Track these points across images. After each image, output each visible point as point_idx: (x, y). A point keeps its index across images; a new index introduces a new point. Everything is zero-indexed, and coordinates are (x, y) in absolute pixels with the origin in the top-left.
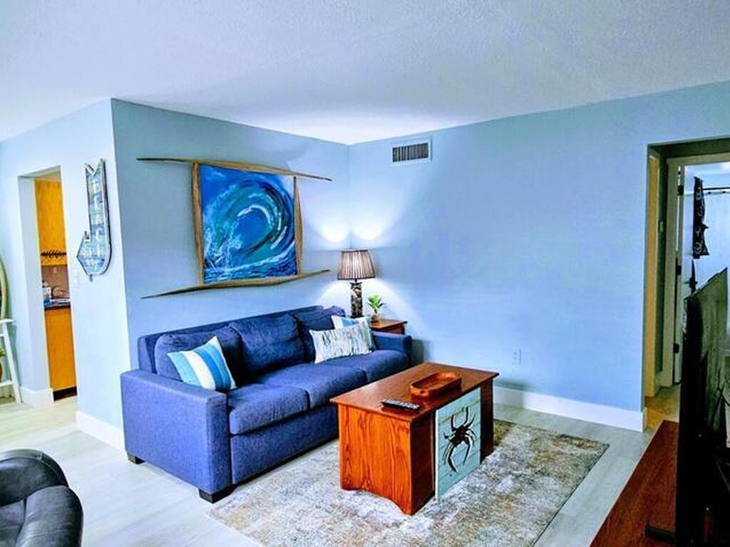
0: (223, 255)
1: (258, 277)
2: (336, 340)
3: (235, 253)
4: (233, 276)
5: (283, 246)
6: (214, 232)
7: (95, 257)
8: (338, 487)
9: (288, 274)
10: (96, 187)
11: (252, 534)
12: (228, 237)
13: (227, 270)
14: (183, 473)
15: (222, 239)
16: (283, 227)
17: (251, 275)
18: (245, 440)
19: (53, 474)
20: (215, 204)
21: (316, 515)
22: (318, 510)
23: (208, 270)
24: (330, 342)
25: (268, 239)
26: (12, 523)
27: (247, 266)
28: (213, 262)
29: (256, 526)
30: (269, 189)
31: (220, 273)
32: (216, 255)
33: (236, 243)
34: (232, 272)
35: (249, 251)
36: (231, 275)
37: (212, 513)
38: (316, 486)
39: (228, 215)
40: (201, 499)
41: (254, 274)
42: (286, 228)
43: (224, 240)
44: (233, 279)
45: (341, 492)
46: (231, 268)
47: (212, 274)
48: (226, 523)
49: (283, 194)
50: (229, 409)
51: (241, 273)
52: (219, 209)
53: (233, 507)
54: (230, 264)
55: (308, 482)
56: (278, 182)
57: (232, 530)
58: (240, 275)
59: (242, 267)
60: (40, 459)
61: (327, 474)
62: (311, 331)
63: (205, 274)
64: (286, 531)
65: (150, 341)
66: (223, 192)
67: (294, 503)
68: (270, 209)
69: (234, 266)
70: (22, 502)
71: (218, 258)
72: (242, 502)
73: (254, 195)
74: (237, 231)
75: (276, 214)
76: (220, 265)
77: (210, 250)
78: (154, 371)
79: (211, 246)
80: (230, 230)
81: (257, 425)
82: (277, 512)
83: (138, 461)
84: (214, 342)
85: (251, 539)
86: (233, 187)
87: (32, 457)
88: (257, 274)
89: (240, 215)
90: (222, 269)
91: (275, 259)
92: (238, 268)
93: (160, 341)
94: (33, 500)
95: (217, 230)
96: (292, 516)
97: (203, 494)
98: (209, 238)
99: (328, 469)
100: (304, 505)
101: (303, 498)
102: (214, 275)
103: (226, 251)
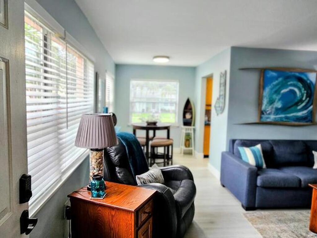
0: (271, 110)
1: (288, 121)
3: (277, 109)
5: (305, 108)
6: (268, 100)
8: (308, 229)
9: (307, 122)
11: (257, 228)
12: (274, 102)
13: (272, 117)
15: (271, 102)
16: (306, 98)
17: (284, 120)
19: (190, 176)
20: (270, 87)
21: (291, 235)
22: (292, 233)
23: (263, 116)
25: (297, 104)
27: (283, 116)
28: (266, 112)
29: (261, 226)
30: (300, 80)
31: (268, 118)
32: (268, 110)
33: (279, 105)
34: (275, 118)
35: (284, 109)
37: (244, 214)
38: (296, 224)
39: (276, 92)
40: (242, 208)
41: (286, 120)
42: (308, 99)
45: (308, 232)
46: (274, 116)
47: (264, 118)
48: (248, 220)
49: (308, 82)
50: (258, 175)
51: (279, 118)
52: (271, 89)
53: (254, 215)
54: (274, 114)
55: (293, 220)
56: (306, 76)
57: (250, 224)
59: (280, 116)
60: (187, 170)
61: (305, 222)
63: (261, 118)
64: (273, 234)
65: (233, 141)
66: (275, 82)
67: (281, 226)
68: (300, 90)
69: (276, 115)
70: (180, 181)
71: (268, 111)
72: (258, 216)
73: (291, 83)
74: (279, 100)
75: (303, 92)
76: (269, 114)
77: (265, 107)
79: (266, 105)
80: (276, 99)
81: (270, 186)
82: (272, 226)
83: (224, 186)
84: (259, 146)
85: (256, 230)
86: (280, 79)
87: (185, 169)
89: (282, 92)
90: (269, 116)
91: (300, 114)
92: (278, 116)
93: (237, 142)
95: (270, 99)
96: (278, 230)
97: (243, 206)
98: (265, 101)
99: (306, 219)
100: (285, 228)
101: (287, 225)
103: (273, 108)
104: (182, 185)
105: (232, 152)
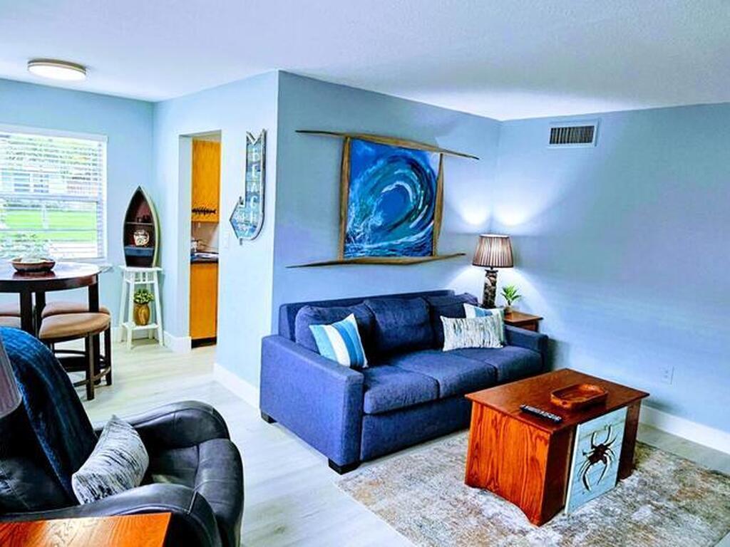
0: (364, 231)
1: (395, 255)
2: (467, 329)
3: (376, 229)
4: (371, 253)
5: (421, 226)
6: (358, 208)
7: (247, 223)
8: (462, 483)
9: (424, 255)
10: (256, 156)
11: (379, 512)
12: (370, 213)
13: (366, 246)
14: (314, 440)
15: (365, 215)
16: (423, 206)
17: (388, 253)
18: (376, 421)
19: (221, 429)
20: (362, 179)
21: (441, 506)
22: (442, 501)
23: (348, 245)
24: (461, 331)
25: (408, 218)
26: (190, 464)
27: (385, 244)
28: (354, 238)
29: (383, 504)
30: (415, 166)
31: (359, 249)
32: (357, 231)
33: (377, 220)
34: (370, 249)
35: (388, 229)
36: (370, 251)
37: (341, 484)
38: (440, 477)
39: (372, 191)
40: (330, 469)
41: (391, 253)
42: (426, 207)
43: (367, 216)
44: (370, 256)
45: (465, 488)
46: (370, 244)
47: (352, 249)
48: (354, 496)
49: (428, 171)
50: (365, 388)
51: (378, 250)
52: (365, 184)
53: (360, 482)
54: (369, 240)
55: (432, 470)
56: (425, 160)
57: (360, 504)
58: (377, 252)
59: (380, 245)
60: (211, 413)
61: (450, 467)
62: (441, 317)
63: (345, 249)
64: (411, 515)
65: (292, 310)
66: (371, 167)
67: (418, 490)
68: (415, 191)
69: (373, 243)
70: (195, 447)
71: (358, 234)
72: (368, 479)
73: (400, 171)
74: (379, 208)
75: (419, 192)
76: (360, 241)
77: (353, 224)
78: (293, 339)
79: (354, 221)
80: (373, 206)
81: (389, 408)
82: (402, 496)
83: (271, 421)
84: (351, 319)
85: (378, 517)
86: (381, 162)
87: (205, 410)
88: (394, 253)
89: (383, 191)
90: (361, 245)
91: (413, 239)
92: (376, 246)
93: (302, 312)
94: (205, 447)
95: (361, 205)
96: (417, 501)
97: (332, 465)
98: (353, 211)
99: (451, 461)
100: (427, 494)
101: (427, 486)
102: (353, 251)
103: (367, 226)
104: (203, 460)
105: (289, 336)
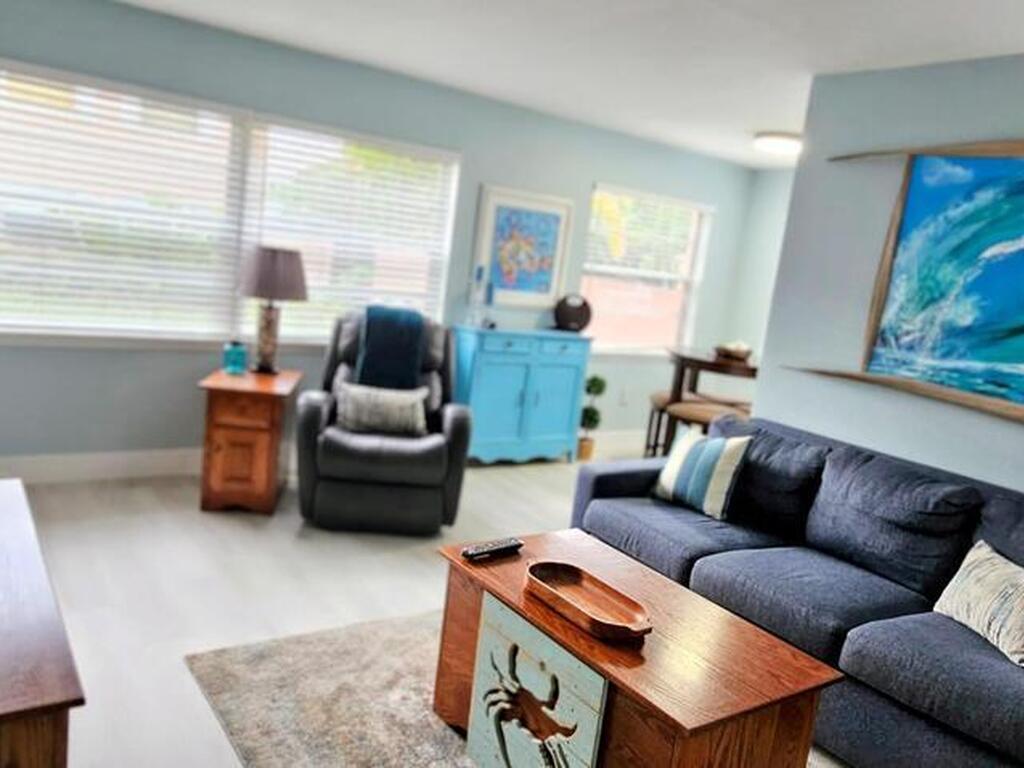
0: (921, 330)
1: (1003, 396)
3: (952, 332)
4: (932, 376)
6: (915, 284)
12: (943, 295)
13: (924, 361)
17: (982, 388)
20: (931, 230)
23: (880, 350)
27: (978, 366)
28: (897, 339)
31: (904, 363)
32: (906, 327)
33: (963, 312)
34: (933, 368)
36: (930, 372)
39: (956, 252)
41: (990, 388)
43: (933, 301)
44: (930, 381)
46: (934, 358)
47: (888, 359)
51: (955, 375)
54: (933, 349)
58: (950, 378)
59: (962, 364)
63: (871, 357)
66: (957, 206)
69: (945, 356)
71: (908, 333)
74: (968, 290)
76: (911, 348)
77: (897, 315)
79: (902, 308)
80: (952, 283)
86: (984, 197)
88: (1003, 391)
89: (988, 254)
90: (910, 356)
92: (951, 363)
95: (923, 279)
98: (901, 291)
102: (892, 363)
103: (932, 323)
